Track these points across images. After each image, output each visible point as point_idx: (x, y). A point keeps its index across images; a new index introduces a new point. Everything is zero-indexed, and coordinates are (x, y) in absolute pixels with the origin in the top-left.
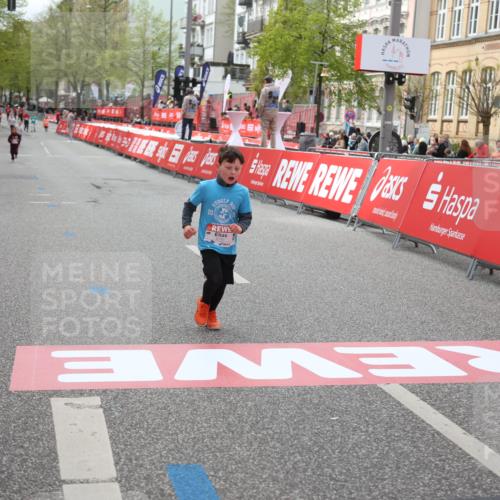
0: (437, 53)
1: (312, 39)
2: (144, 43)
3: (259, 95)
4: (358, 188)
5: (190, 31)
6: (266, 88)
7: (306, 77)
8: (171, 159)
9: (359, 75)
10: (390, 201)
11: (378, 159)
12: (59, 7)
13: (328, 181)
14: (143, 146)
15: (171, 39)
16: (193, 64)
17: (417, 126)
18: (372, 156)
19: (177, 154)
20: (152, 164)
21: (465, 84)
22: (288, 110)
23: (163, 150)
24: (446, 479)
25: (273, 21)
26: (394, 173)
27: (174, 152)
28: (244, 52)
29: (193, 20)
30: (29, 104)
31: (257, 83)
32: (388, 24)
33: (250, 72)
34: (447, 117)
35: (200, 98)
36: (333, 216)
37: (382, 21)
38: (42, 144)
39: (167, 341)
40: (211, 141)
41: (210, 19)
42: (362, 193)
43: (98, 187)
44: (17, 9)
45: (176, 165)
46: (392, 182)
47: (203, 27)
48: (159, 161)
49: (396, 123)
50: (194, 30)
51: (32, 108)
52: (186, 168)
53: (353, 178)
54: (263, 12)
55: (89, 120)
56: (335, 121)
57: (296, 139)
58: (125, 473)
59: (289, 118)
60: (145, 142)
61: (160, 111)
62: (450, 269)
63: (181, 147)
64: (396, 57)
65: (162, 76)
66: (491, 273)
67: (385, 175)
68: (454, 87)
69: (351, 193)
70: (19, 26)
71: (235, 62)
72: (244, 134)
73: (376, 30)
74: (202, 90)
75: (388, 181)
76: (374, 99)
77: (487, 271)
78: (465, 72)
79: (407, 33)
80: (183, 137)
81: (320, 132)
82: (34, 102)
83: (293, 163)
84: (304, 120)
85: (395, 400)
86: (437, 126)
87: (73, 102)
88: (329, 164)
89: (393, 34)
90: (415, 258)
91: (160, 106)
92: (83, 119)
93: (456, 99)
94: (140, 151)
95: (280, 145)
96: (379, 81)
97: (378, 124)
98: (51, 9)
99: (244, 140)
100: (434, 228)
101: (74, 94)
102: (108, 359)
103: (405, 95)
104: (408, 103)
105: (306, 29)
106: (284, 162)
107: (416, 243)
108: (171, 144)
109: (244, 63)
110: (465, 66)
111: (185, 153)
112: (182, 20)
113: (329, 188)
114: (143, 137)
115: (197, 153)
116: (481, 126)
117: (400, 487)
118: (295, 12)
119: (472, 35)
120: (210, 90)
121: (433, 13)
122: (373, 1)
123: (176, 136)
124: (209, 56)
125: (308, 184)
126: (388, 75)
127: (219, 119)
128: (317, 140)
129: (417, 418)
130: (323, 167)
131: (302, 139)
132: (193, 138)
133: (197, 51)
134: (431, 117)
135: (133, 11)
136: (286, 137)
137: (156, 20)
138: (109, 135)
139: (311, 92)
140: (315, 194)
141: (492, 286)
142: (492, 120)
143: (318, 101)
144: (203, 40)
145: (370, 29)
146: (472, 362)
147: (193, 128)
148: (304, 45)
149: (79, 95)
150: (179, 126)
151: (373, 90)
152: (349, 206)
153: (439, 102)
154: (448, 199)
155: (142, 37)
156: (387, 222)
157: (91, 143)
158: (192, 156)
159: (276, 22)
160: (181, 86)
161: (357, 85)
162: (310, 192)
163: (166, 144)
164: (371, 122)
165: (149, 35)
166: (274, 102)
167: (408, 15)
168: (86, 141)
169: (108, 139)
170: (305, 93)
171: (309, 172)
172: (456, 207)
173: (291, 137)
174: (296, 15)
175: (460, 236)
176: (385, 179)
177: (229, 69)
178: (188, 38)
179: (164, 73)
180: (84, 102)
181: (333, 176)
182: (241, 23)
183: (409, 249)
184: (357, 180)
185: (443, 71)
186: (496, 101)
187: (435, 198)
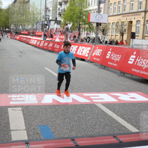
0: (110, 18)
2: (34, 15)
3: (64, 28)
4: (89, 53)
5: (46, 12)
7: (76, 24)
8: (41, 45)
9: (90, 23)
10: (98, 56)
11: (95, 45)
13: (82, 51)
14: (33, 42)
15: (41, 14)
16: (46, 20)
17: (105, 36)
18: (93, 44)
19: (42, 44)
20: (35, 46)
21: (117, 26)
22: (71, 32)
23: (38, 43)
24: (113, 128)
25: (67, 9)
26: (99, 49)
27: (41, 43)
28: (60, 17)
29: (47, 9)
30: (3, 30)
31: (63, 25)
32: (97, 10)
33: (61, 22)
34: (112, 34)
35: (48, 29)
36: (83, 60)
37: (96, 9)
38: (6, 41)
40: (51, 40)
41: (51, 9)
43: (21, 52)
45: (42, 46)
46: (98, 51)
47: (49, 11)
48: (37, 45)
49: (99, 36)
50: (47, 11)
51: (4, 32)
52: (45, 47)
53: (88, 50)
54: (65, 7)
55: (19, 35)
56: (84, 35)
58: (28, 128)
59: (71, 34)
60: (34, 40)
61: (38, 32)
62: (114, 74)
63: (43, 42)
64: (99, 19)
65: (38, 23)
66: (124, 74)
67: (96, 49)
68: (114, 27)
69: (88, 54)
71: (58, 19)
72: (60, 38)
73: (94, 12)
74: (49, 27)
75: (97, 51)
76: (93, 30)
77: (123, 74)
78: (117, 23)
79: (102, 13)
81: (80, 38)
82: (4, 30)
84: (75, 35)
85: (99, 108)
86: (110, 37)
87: (15, 30)
88: (82, 46)
89: (98, 13)
90: (104, 71)
91: (38, 31)
92: (17, 34)
93: (115, 30)
94: (32, 43)
96: (95, 25)
98: (9, 6)
99: (60, 40)
100: (109, 63)
101: (15, 28)
103: (102, 29)
104: (102, 31)
105: (76, 12)
107: (105, 67)
108: (41, 41)
109: (60, 20)
110: (117, 21)
111: (44, 43)
112: (43, 9)
113: (82, 53)
114: (33, 39)
115: (47, 43)
116: (121, 36)
117: (101, 131)
118: (73, 7)
119: (119, 13)
120: (51, 27)
121: (109, 8)
122: (93, 4)
123: (42, 39)
124: (51, 18)
125: (76, 51)
126: (97, 23)
127: (53, 34)
128: (79, 40)
129: (105, 113)
130: (80, 47)
131: (75, 40)
132: (46, 40)
133: (47, 17)
134: (108, 34)
135: (31, 6)
136: (71, 39)
137: (37, 9)
138: (24, 39)
139: (77, 28)
140: (78, 54)
141: (124, 78)
142: (124, 35)
143: (79, 30)
144: (49, 14)
145: (92, 12)
147: (46, 37)
148: (75, 16)
149: (16, 28)
150: (43, 36)
151: (93, 27)
154: (113, 55)
155: (33, 13)
156: (97, 61)
157: (19, 41)
158: (46, 44)
159: (68, 10)
160: (44, 26)
161: (89, 26)
162: (77, 54)
163: (39, 41)
164: (93, 35)
165: (35, 13)
166: (68, 30)
167: (102, 8)
168: (18, 40)
169: (24, 40)
170: (76, 28)
171: (77, 48)
172: (115, 57)
173: (72, 39)
174: (73, 8)
175: (116, 65)
176: (96, 50)
177: (56, 21)
179: (39, 23)
180: (18, 30)
181: (83, 49)
182: (59, 10)
183: (103, 68)
184: (89, 50)
185: (111, 22)
186: (125, 30)
187: (109, 55)
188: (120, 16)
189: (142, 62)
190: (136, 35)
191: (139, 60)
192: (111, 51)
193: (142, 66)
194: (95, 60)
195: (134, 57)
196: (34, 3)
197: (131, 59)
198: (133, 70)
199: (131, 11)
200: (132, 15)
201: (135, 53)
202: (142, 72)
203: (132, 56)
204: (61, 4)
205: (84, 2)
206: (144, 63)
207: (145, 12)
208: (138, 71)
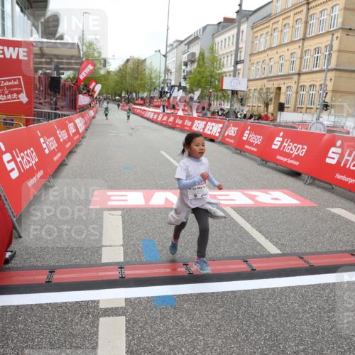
0: (250, 83)
1: (207, 78)
2: (151, 79)
6: (191, 95)
8: (158, 119)
11: (228, 121)
12: (123, 66)
13: (211, 128)
15: (160, 77)
17: (243, 108)
19: (160, 117)
20: (152, 121)
21: (260, 94)
22: (199, 102)
23: (155, 117)
26: (233, 126)
28: (185, 82)
29: (167, 71)
32: (233, 73)
33: (187, 89)
34: (254, 105)
35: (169, 98)
36: (212, 140)
37: (231, 72)
39: (148, 189)
40: (172, 113)
41: (173, 70)
42: (222, 132)
43: (133, 129)
44: (107, 67)
45: (160, 121)
47: (171, 73)
48: (154, 119)
50: (167, 74)
52: (163, 122)
53: (219, 128)
54: (191, 68)
56: (215, 106)
57: (201, 112)
58: (126, 243)
59: (199, 105)
60: (150, 113)
61: (156, 102)
64: (235, 85)
67: (230, 127)
68: (256, 94)
69: (219, 132)
70: (109, 72)
71: (182, 85)
72: (183, 110)
74: (171, 95)
75: (231, 129)
76: (228, 99)
78: (260, 89)
79: (241, 76)
80: (164, 111)
83: (199, 121)
84: (204, 106)
86: (251, 108)
88: (212, 122)
89: (234, 77)
90: (240, 157)
91: (156, 100)
93: (257, 99)
94: (148, 116)
95: (195, 115)
96: (230, 93)
97: (229, 107)
99: (183, 113)
100: (246, 146)
102: (126, 195)
103: (240, 98)
104: (240, 100)
105: (205, 74)
106: (196, 121)
108: (159, 114)
109: (185, 86)
110: (260, 87)
111: (163, 117)
113: (211, 131)
114: (149, 111)
115: (167, 117)
116: (265, 108)
119: (263, 76)
120: (174, 95)
121: (249, 69)
122: (229, 65)
123: (161, 111)
124: (173, 83)
125: (204, 129)
126: (233, 91)
127: (176, 106)
128: (208, 113)
130: (209, 123)
131: (203, 113)
133: (168, 81)
134: (248, 105)
136: (198, 111)
137: (155, 71)
140: (207, 133)
142: (269, 106)
143: (209, 99)
144: (171, 77)
146: (256, 198)
148: (204, 80)
149: (129, 96)
150: (162, 107)
151: (228, 95)
152: (217, 138)
153: (251, 99)
154: (251, 136)
155: (150, 76)
156: (231, 143)
158: (165, 118)
159: (196, 72)
160: (162, 94)
161: (223, 94)
162: (205, 132)
163: (157, 114)
164: (226, 106)
165: (153, 76)
167: (240, 69)
169: (138, 112)
172: (254, 139)
174: (202, 70)
175: (255, 150)
177: (180, 87)
178: (165, 76)
180: (130, 99)
181: (213, 126)
182: (184, 71)
183: (238, 153)
184: (221, 128)
185: (253, 89)
186: (271, 100)
187: (247, 135)
188: (265, 81)
189: (290, 147)
190: (286, 106)
191: (287, 145)
192: (250, 130)
193: (291, 152)
194: (228, 142)
195: (281, 139)
196: (151, 63)
197: (275, 142)
198: (278, 157)
199: (280, 74)
200: (281, 79)
201: (281, 134)
202: (290, 161)
203: (278, 139)
204: (186, 64)
205: (217, 61)
206: (294, 148)
207: (299, 74)
208: (285, 160)
